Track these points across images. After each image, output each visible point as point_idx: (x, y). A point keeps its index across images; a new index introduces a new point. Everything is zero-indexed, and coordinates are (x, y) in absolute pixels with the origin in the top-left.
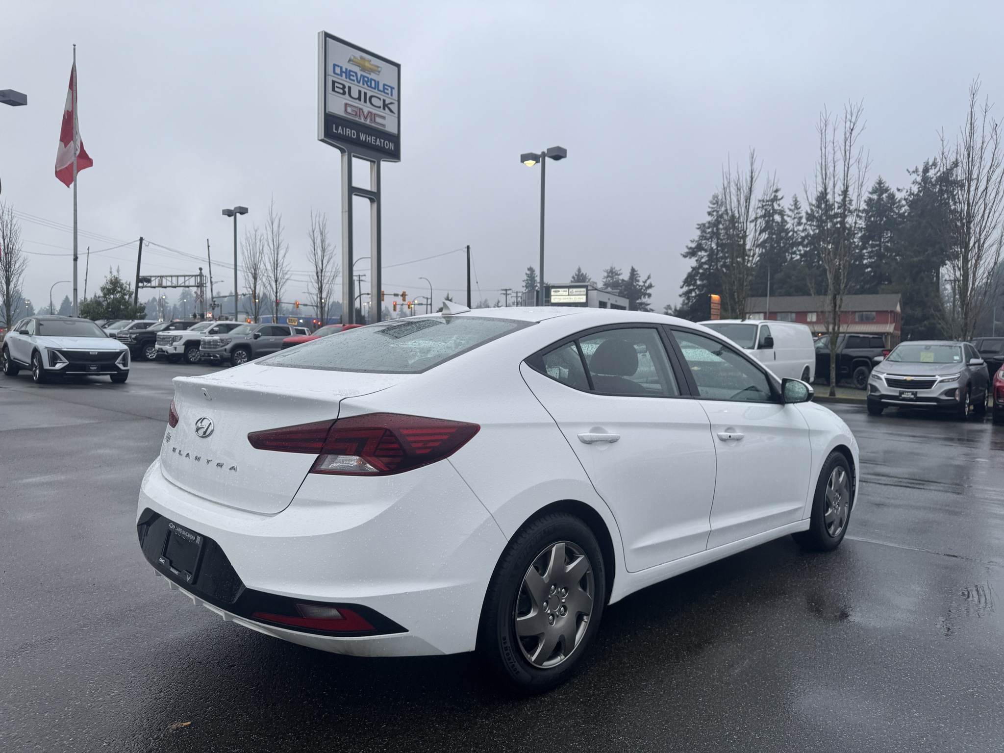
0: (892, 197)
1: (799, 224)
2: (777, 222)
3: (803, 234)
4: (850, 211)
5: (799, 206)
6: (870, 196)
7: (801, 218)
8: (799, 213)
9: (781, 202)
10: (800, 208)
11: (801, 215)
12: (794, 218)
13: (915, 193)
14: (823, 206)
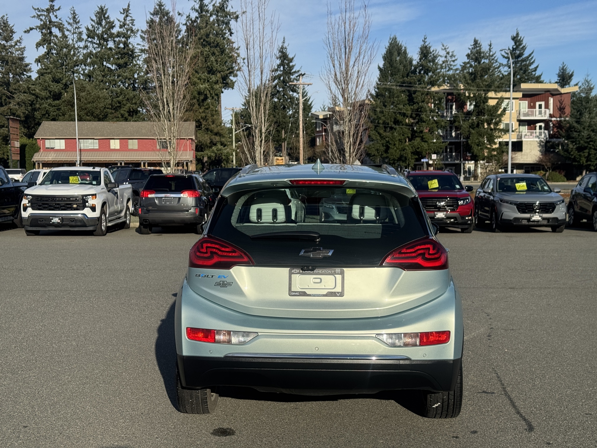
0: (170, 20)
1: (80, 39)
2: (56, 36)
3: (85, 52)
4: (132, 31)
5: (77, 21)
6: (152, 17)
7: (80, 33)
8: (79, 28)
9: (58, 13)
10: (79, 22)
11: (81, 30)
12: (73, 34)
13: (193, 19)
14: (104, 23)
